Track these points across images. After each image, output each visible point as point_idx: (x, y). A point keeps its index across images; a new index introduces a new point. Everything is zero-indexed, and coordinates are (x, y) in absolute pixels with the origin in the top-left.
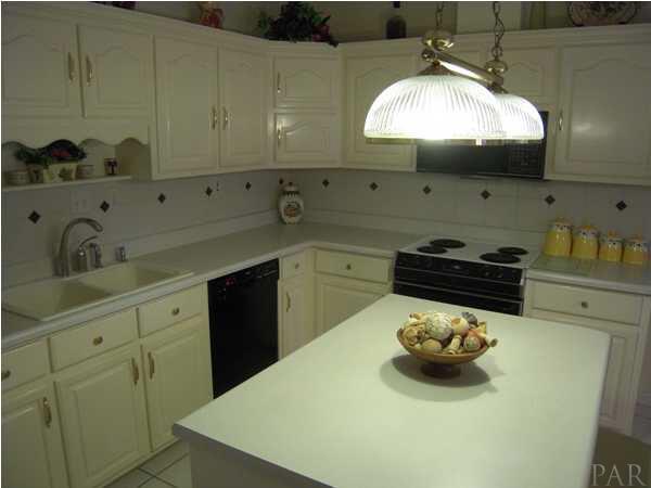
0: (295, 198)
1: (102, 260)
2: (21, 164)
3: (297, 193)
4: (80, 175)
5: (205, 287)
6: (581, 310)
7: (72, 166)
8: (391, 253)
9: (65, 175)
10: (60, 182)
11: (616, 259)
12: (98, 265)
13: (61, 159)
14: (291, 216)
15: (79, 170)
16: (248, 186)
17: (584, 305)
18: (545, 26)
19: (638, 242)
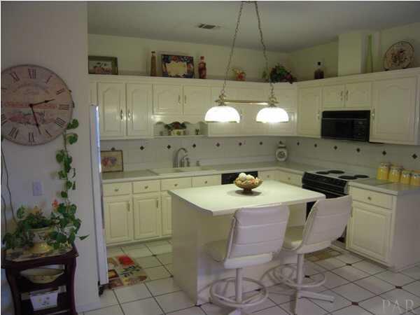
0: (283, 150)
1: (191, 164)
2: (166, 129)
3: (285, 147)
4: (185, 133)
5: (220, 176)
6: (368, 201)
7: (181, 131)
8: (303, 173)
9: (179, 134)
10: (176, 136)
11: (407, 182)
12: (188, 165)
13: (177, 128)
14: (280, 157)
15: (184, 132)
16: (261, 143)
17: (369, 198)
18: (372, 72)
19: (415, 174)
